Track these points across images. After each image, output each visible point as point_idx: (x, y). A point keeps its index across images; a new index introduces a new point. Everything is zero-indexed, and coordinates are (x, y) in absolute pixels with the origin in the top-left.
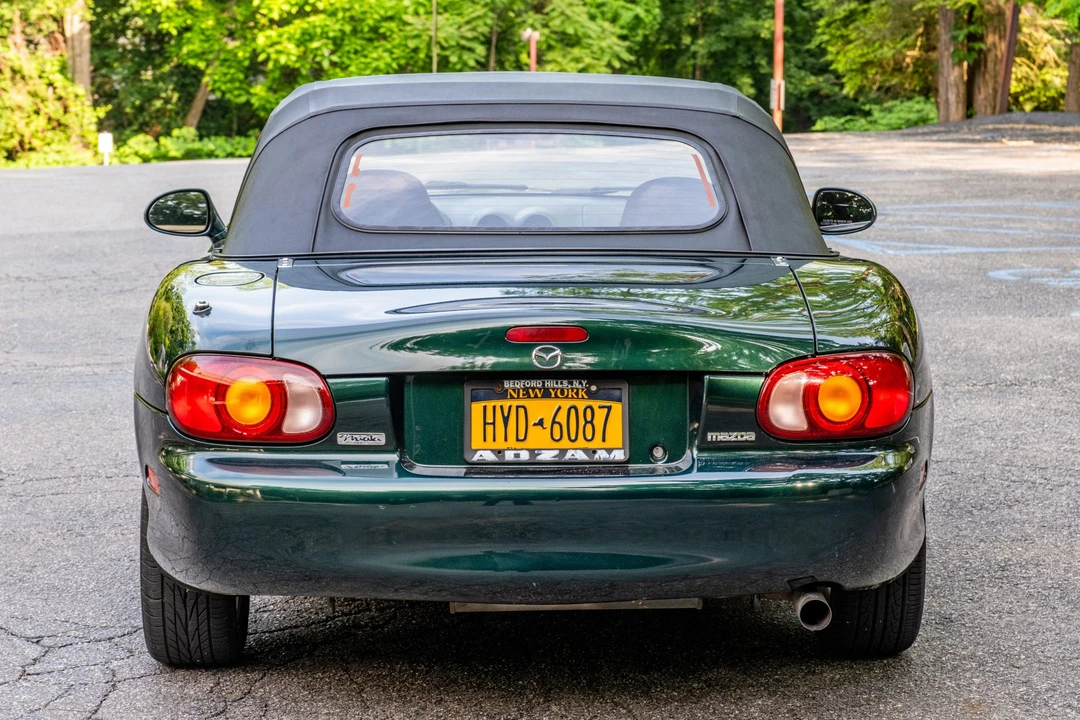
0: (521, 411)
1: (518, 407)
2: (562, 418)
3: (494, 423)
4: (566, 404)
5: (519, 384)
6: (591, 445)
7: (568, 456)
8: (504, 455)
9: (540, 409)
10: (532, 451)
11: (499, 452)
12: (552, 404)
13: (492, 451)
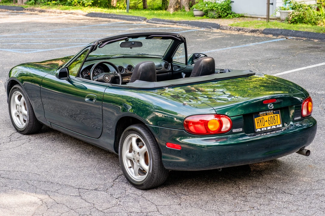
0: (263, 119)
1: (262, 118)
2: (270, 119)
3: (259, 123)
4: (270, 116)
5: (262, 113)
6: (275, 124)
7: (272, 128)
8: (262, 130)
9: (266, 118)
10: (266, 127)
11: (261, 129)
12: (268, 116)
13: (260, 129)
